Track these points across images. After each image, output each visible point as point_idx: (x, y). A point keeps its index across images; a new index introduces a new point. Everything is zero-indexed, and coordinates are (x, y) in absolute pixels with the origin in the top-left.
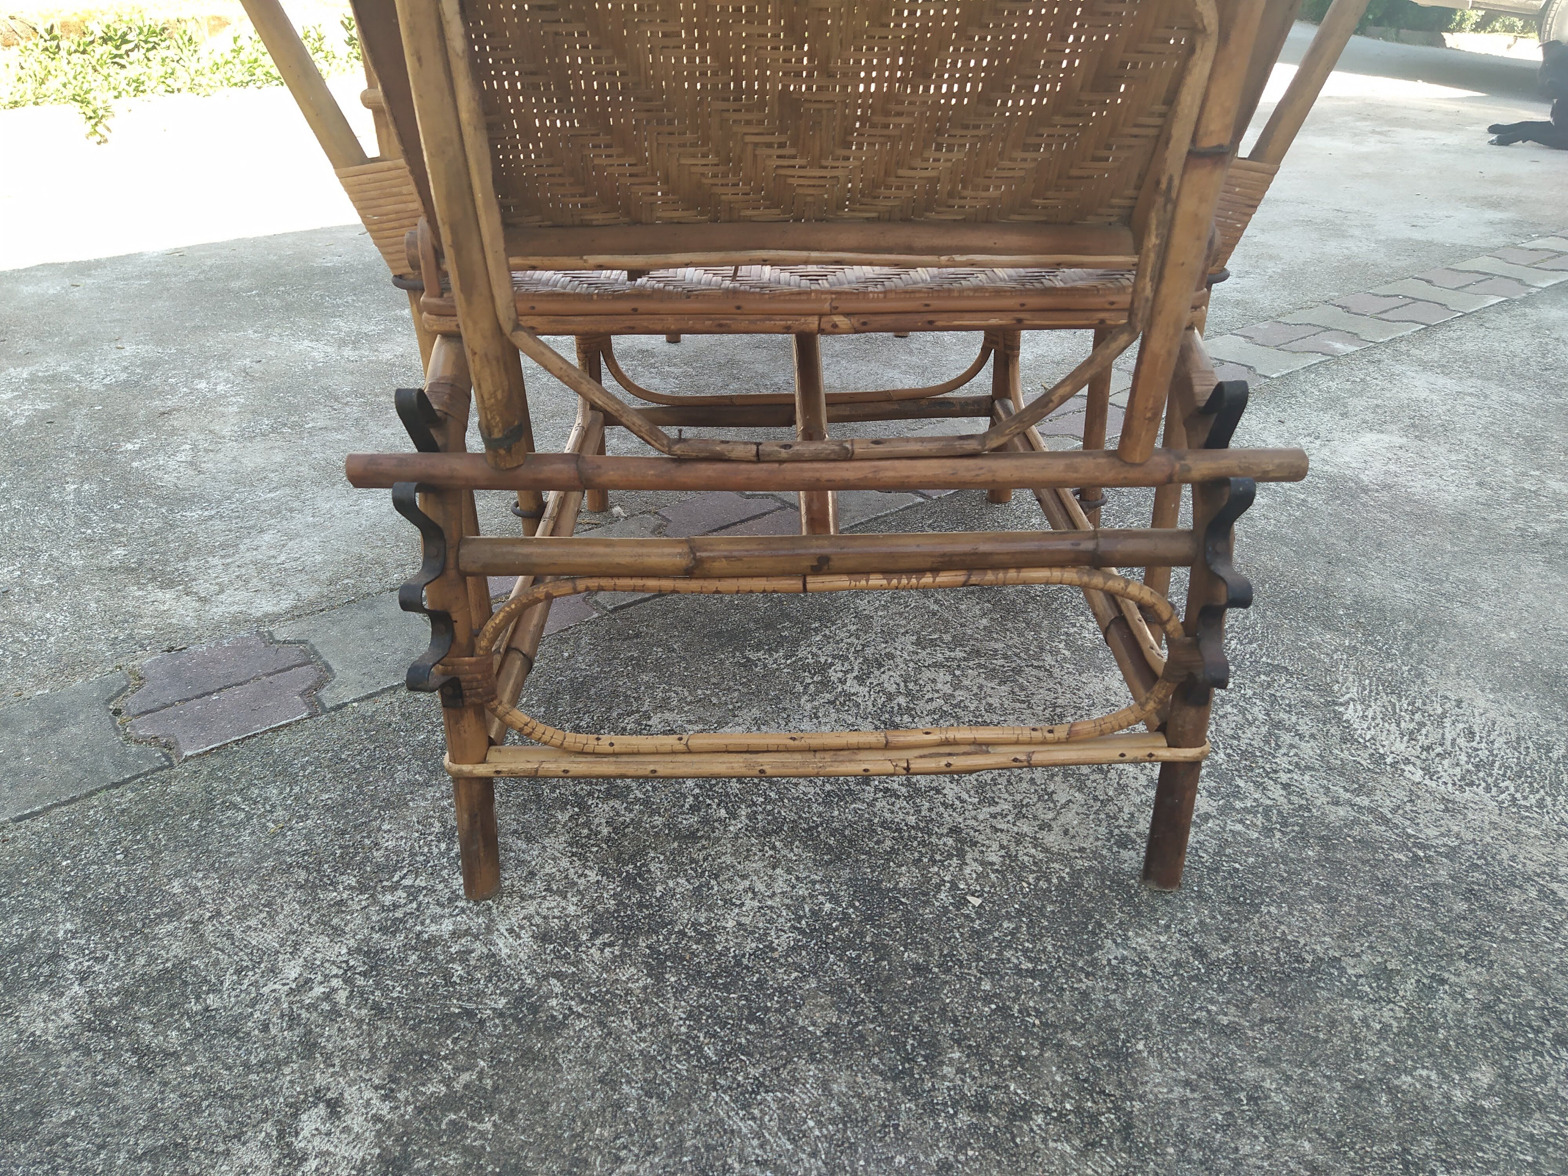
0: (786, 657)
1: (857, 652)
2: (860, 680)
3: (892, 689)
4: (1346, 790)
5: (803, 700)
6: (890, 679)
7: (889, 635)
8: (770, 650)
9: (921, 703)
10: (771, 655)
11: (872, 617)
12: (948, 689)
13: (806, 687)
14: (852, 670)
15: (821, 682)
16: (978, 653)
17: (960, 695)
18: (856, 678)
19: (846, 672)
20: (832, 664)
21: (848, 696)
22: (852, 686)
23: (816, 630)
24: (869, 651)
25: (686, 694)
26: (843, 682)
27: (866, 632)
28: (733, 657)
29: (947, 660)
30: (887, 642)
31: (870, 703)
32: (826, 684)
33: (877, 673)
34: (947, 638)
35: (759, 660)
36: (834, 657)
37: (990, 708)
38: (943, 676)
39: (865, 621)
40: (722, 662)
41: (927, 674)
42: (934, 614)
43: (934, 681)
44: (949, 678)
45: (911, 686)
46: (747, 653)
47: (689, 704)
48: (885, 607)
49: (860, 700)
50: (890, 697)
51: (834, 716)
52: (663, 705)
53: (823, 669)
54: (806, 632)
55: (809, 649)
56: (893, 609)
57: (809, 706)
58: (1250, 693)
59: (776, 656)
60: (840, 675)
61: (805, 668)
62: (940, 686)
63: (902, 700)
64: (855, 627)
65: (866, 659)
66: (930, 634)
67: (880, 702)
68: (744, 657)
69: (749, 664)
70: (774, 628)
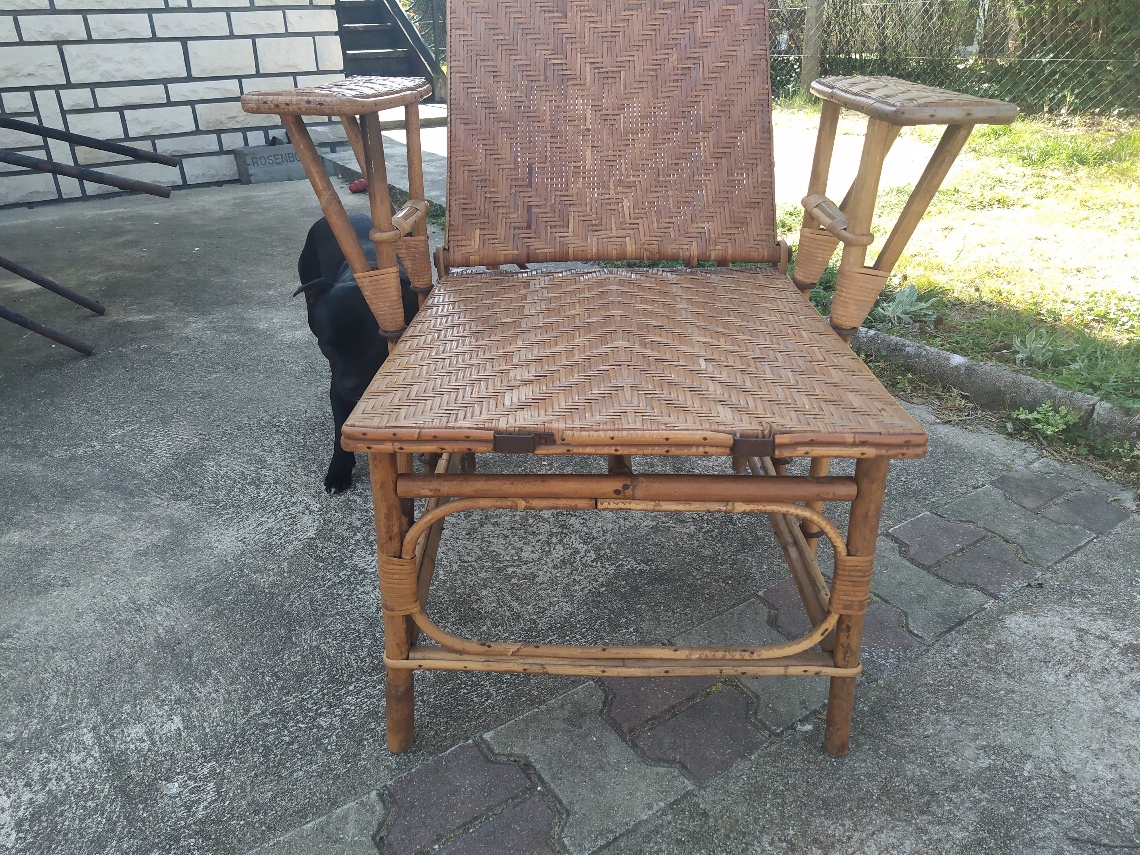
0: (622, 565)
1: (576, 570)
2: (577, 552)
3: (559, 547)
4: (356, 502)
5: (611, 539)
6: (559, 552)
7: (553, 582)
8: (633, 571)
9: (544, 539)
10: (632, 567)
11: (562, 596)
12: (526, 548)
13: (609, 547)
14: (581, 558)
15: (601, 550)
16: (499, 570)
17: (520, 544)
18: (579, 553)
19: (585, 556)
20: (593, 562)
21: (585, 543)
22: (582, 548)
23: (602, 585)
24: (568, 570)
25: (680, 543)
26: (587, 551)
27: (568, 584)
28: (656, 566)
29: (520, 566)
30: (556, 577)
31: (573, 538)
32: (597, 549)
33: (566, 556)
34: (514, 581)
35: (639, 564)
36: (592, 566)
37: (506, 537)
38: (526, 555)
39: (568, 594)
40: (663, 562)
41: (535, 556)
42: (517, 599)
43: (532, 552)
44: (523, 554)
45: (547, 549)
46: (648, 568)
47: (677, 537)
48: (551, 604)
49: (579, 540)
50: (561, 541)
51: (594, 531)
52: (691, 536)
53: (599, 558)
54: (609, 583)
55: (608, 571)
56: (545, 604)
57: (608, 537)
58: (351, 547)
59: (629, 566)
60: (588, 555)
61: (610, 559)
62: (530, 549)
63: (554, 540)
64: (576, 588)
65: (571, 564)
66: (525, 583)
67: (567, 539)
68: (649, 566)
69: (645, 561)
70: (632, 587)
